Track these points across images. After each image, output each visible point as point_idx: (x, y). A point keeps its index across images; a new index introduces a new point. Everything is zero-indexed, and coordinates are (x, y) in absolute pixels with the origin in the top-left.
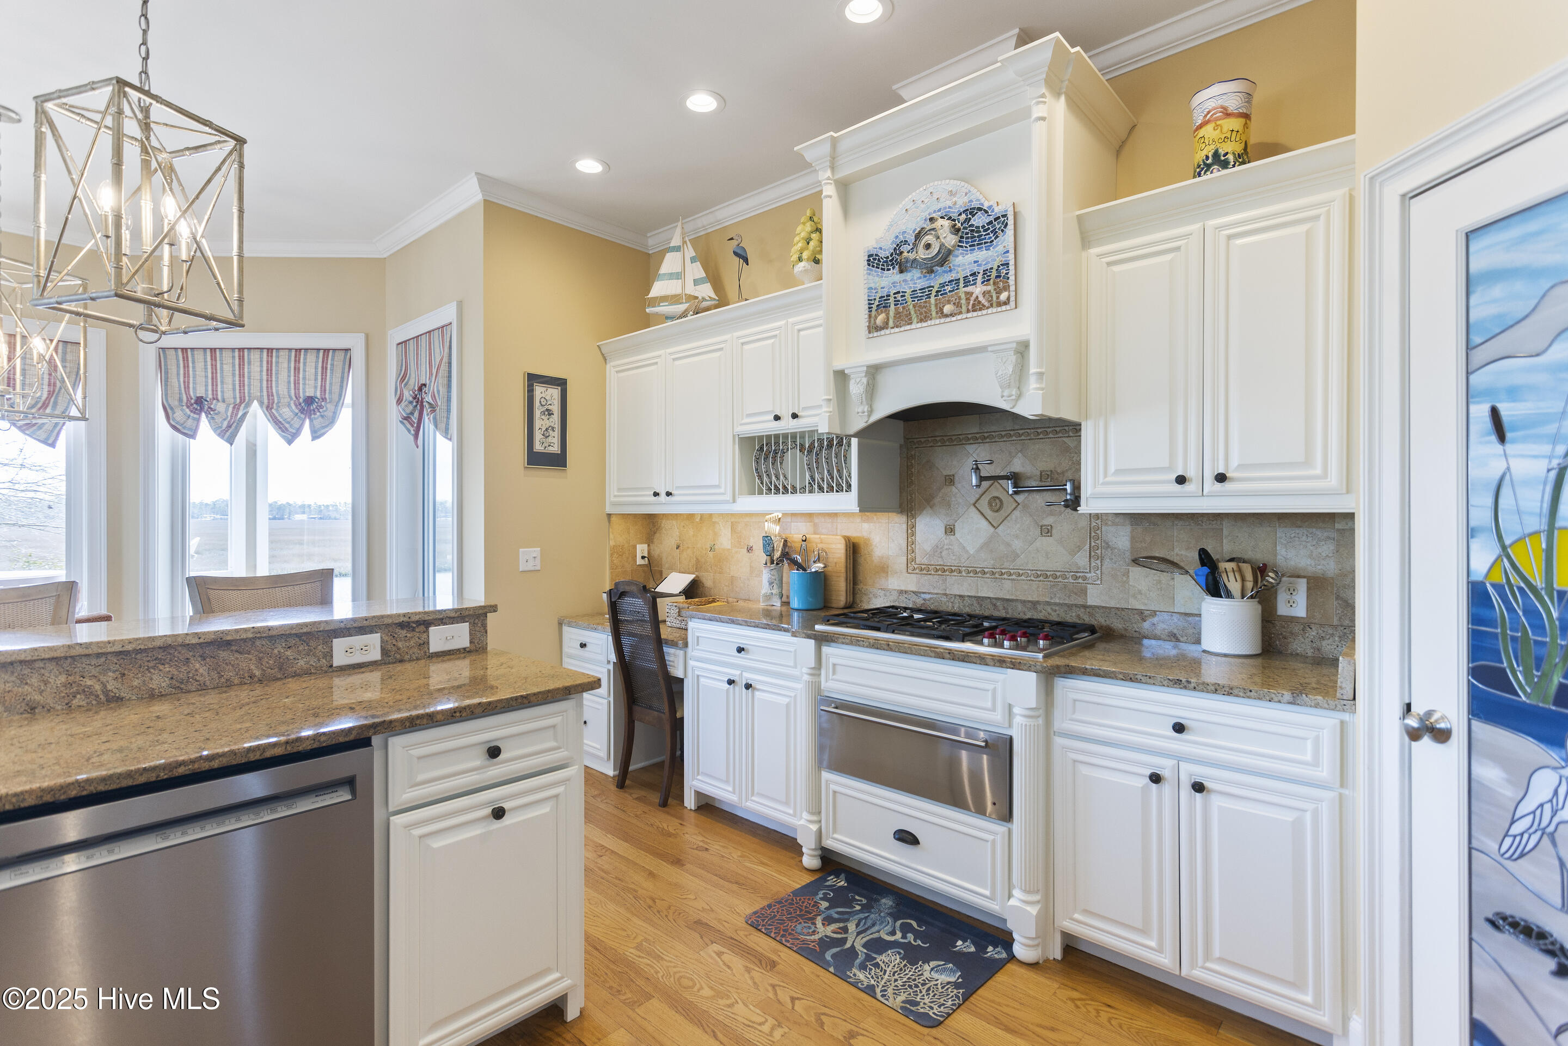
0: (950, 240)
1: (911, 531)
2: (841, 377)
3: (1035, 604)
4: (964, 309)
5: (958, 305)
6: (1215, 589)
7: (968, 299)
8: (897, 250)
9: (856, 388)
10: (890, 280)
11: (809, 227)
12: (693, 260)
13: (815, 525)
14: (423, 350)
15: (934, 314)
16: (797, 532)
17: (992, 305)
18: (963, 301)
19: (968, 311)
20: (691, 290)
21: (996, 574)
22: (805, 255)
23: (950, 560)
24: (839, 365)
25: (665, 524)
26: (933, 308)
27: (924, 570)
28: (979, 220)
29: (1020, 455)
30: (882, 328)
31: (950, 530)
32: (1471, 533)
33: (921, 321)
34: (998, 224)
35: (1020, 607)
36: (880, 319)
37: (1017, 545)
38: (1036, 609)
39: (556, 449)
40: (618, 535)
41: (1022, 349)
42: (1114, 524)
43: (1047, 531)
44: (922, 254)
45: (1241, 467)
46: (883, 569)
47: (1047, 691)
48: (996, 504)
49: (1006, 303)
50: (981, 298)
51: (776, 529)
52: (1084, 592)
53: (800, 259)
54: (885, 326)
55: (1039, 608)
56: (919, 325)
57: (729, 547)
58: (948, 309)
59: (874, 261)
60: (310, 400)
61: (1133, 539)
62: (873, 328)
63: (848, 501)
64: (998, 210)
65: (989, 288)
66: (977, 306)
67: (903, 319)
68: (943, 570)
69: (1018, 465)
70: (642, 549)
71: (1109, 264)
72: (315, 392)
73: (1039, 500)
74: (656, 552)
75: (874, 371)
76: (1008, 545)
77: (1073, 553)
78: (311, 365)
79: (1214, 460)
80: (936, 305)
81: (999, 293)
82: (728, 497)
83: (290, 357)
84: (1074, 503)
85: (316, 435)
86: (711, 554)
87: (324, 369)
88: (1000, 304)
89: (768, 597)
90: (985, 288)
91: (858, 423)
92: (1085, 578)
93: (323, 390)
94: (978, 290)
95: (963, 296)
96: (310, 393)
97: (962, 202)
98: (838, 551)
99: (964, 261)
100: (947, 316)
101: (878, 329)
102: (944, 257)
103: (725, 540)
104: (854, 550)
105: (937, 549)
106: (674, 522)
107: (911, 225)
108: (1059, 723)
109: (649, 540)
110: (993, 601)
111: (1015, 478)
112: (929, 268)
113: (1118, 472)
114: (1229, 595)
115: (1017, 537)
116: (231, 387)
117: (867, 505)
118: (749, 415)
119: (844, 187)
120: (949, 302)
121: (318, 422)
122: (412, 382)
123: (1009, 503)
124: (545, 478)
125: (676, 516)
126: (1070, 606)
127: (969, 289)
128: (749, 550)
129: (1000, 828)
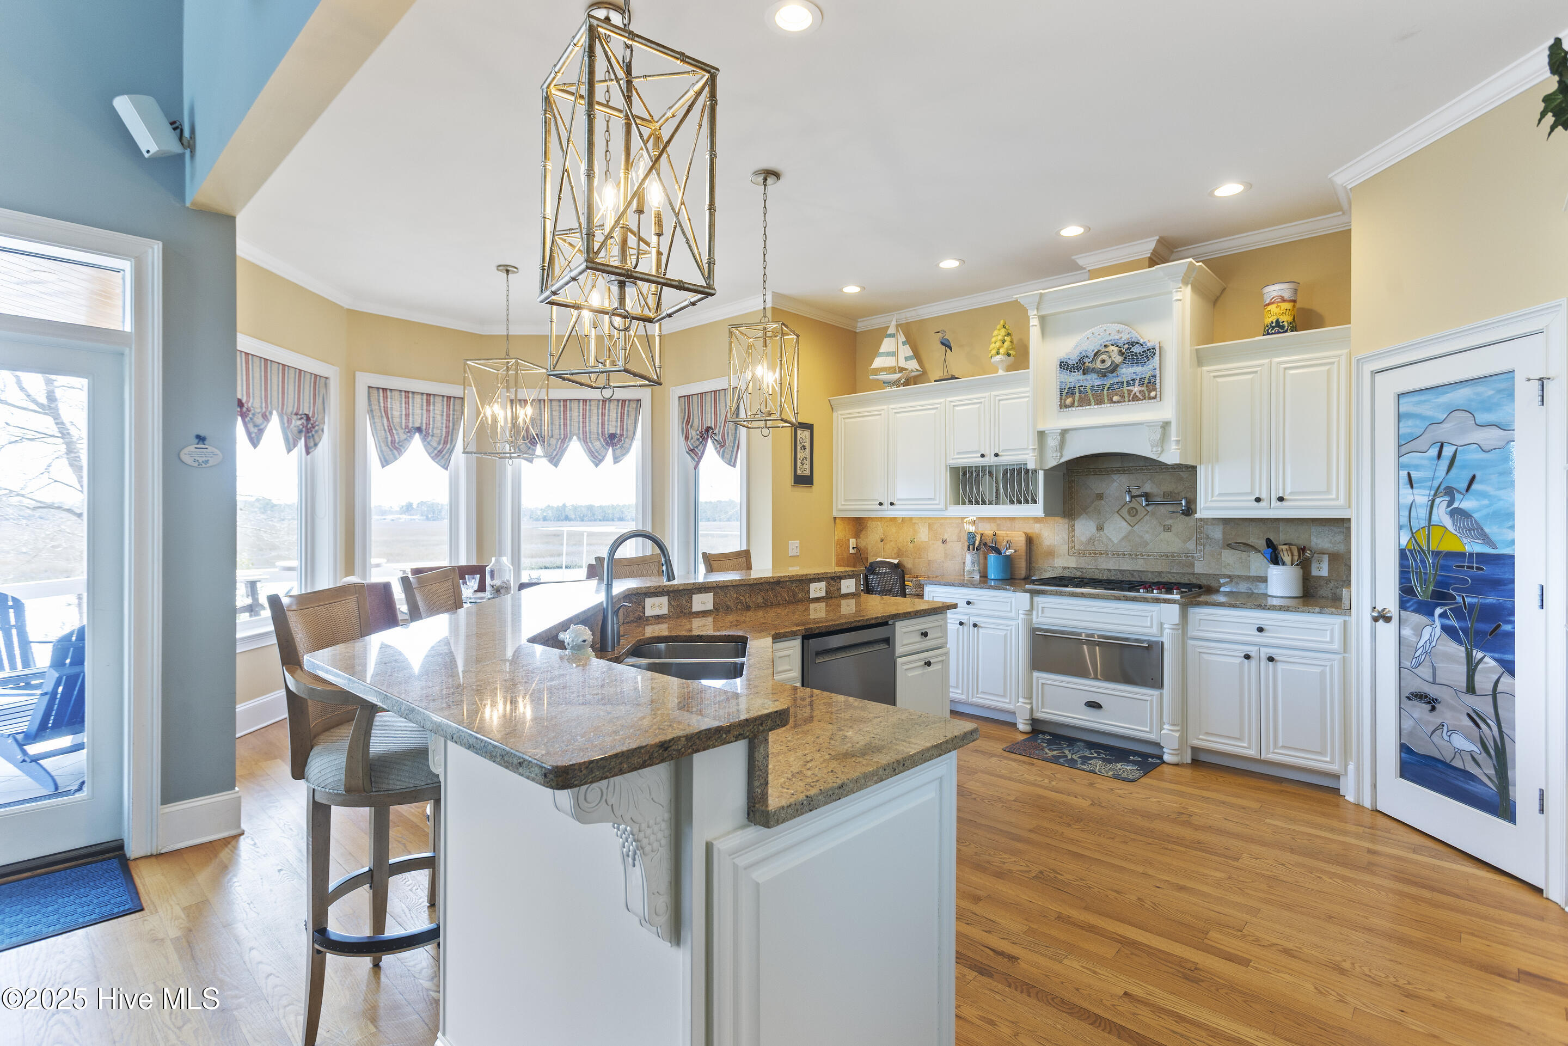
0: (1118, 359)
1: (1072, 529)
2: (1041, 435)
3: (1160, 573)
4: (1126, 399)
5: (1123, 397)
6: (1275, 560)
7: (1129, 394)
8: (1081, 360)
9: (1052, 442)
10: (1075, 378)
11: (1003, 332)
12: (904, 344)
13: (998, 525)
14: (708, 405)
15: (1106, 401)
16: (988, 530)
17: (1145, 399)
18: (1126, 395)
19: (1129, 401)
20: (902, 364)
21: (1132, 556)
22: (1002, 351)
23: (1100, 547)
24: (1041, 428)
25: (870, 524)
26: (1105, 397)
27: (1081, 554)
28: (1136, 349)
29: (1149, 481)
30: (1070, 407)
31: (1100, 528)
32: (1400, 527)
33: (1097, 404)
34: (1150, 353)
35: (1150, 575)
36: (1069, 401)
37: (1147, 537)
38: (1160, 576)
39: (807, 473)
40: (841, 532)
41: (1166, 425)
42: (1212, 524)
43: (1168, 529)
44: (1099, 365)
45: (1291, 493)
46: (1051, 553)
47: (1184, 616)
48: (1133, 512)
49: (1155, 398)
50: (1138, 394)
51: (972, 529)
52: (1193, 565)
53: (998, 353)
54: (1072, 405)
55: (1163, 575)
56: (1096, 406)
57: (927, 540)
58: (1115, 398)
59: (1064, 365)
60: (612, 436)
61: (1224, 533)
62: (1063, 406)
63: (1037, 510)
64: (1149, 345)
65: (1143, 389)
66: (1135, 398)
67: (1084, 402)
68: (1095, 554)
69: (1147, 488)
70: (852, 542)
71: (1215, 377)
72: (616, 430)
73: (1162, 509)
74: (862, 544)
75: (1064, 433)
76: (1142, 537)
77: (1185, 542)
78: (613, 410)
79: (1277, 489)
80: (1108, 396)
81: (1150, 392)
82: (942, 506)
83: (598, 405)
84: (1189, 511)
85: (616, 460)
86: (911, 545)
87: (622, 414)
88: (1150, 398)
89: (971, 572)
90: (1141, 388)
91: (1051, 463)
92: (1193, 557)
93: (622, 429)
94: (1136, 389)
95: (1126, 392)
96: (612, 431)
97: (1125, 337)
98: (1020, 541)
99: (1127, 372)
100: (1115, 402)
101: (1066, 407)
102: (1114, 368)
103: (923, 535)
104: (1030, 541)
105: (1091, 540)
106: (879, 523)
107: (1090, 347)
108: (1191, 633)
109: (857, 535)
110: (1131, 572)
111: (1147, 496)
112: (1103, 374)
113: (1220, 495)
114: (1284, 564)
115: (1147, 532)
116: (558, 426)
117: (1049, 512)
118: (958, 453)
119: (1043, 319)
120: (1116, 395)
121: (618, 452)
122: (696, 424)
123: (1142, 512)
124: (802, 493)
125: (881, 519)
126: (1184, 574)
127: (1130, 388)
128: (944, 542)
129: (1155, 693)
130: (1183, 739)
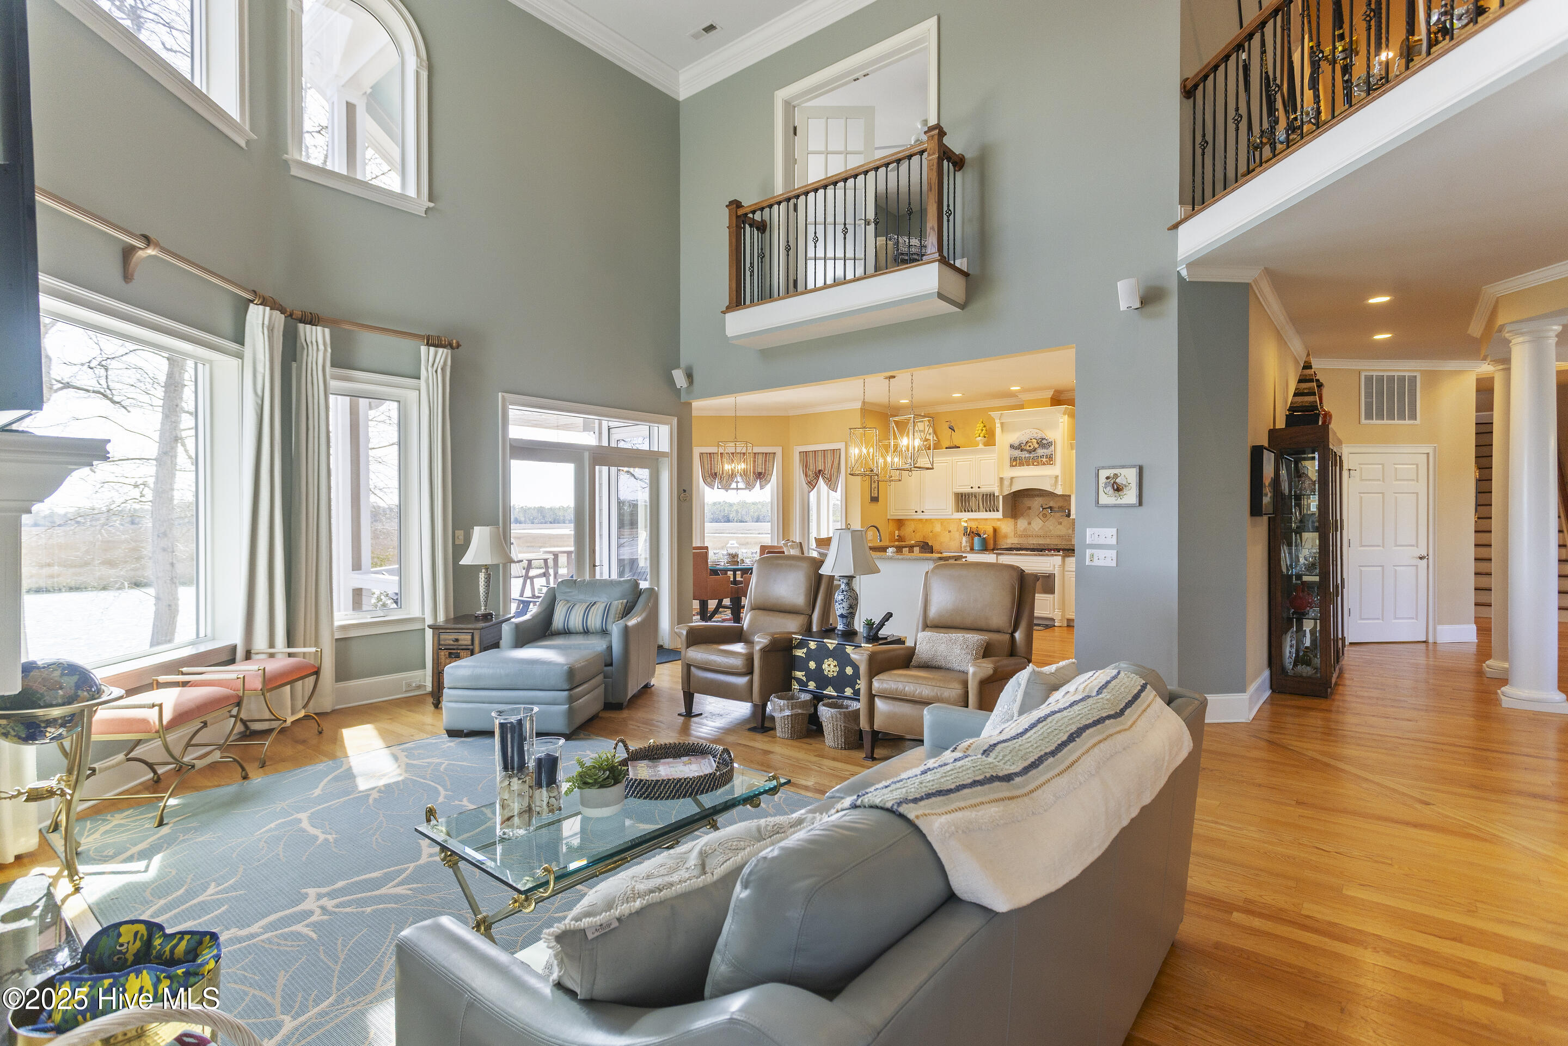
0: (1037, 446)
1: (1016, 524)
2: (1001, 479)
3: (1057, 545)
4: (1040, 464)
5: (1038, 463)
7: (1041, 462)
8: (1020, 445)
9: (1006, 483)
10: (1017, 453)
11: (982, 425)
13: (979, 523)
14: (820, 458)
16: (974, 525)
17: (1048, 464)
21: (1045, 537)
22: (981, 435)
23: (1029, 533)
24: (1001, 476)
25: (906, 522)
26: (1031, 463)
27: (1020, 536)
28: (1044, 442)
29: (1052, 501)
30: (1014, 466)
31: (1030, 524)
34: (1049, 444)
35: (1049, 544)
36: (1014, 463)
37: (1051, 528)
38: (1054, 545)
39: (876, 495)
40: (892, 527)
41: (1057, 477)
43: (1060, 523)
44: (1028, 448)
46: (1006, 537)
47: (1063, 561)
48: (1045, 516)
49: (1052, 464)
50: (1045, 462)
51: (966, 525)
52: (1071, 541)
53: (979, 436)
54: (1016, 465)
56: (1027, 467)
57: (941, 531)
59: (1012, 446)
60: (760, 474)
62: (1012, 466)
63: (999, 515)
64: (1050, 440)
65: (1047, 460)
66: (1044, 464)
67: (1021, 464)
68: (1027, 536)
69: (1052, 504)
70: (897, 533)
72: (762, 470)
73: (1058, 514)
74: (902, 534)
75: (1012, 478)
76: (1048, 528)
77: (1066, 530)
78: (760, 459)
81: (1050, 461)
82: (950, 513)
84: (1069, 515)
85: (762, 487)
86: (932, 532)
87: (766, 461)
88: (1050, 464)
89: (965, 547)
91: (1006, 493)
92: (1071, 537)
93: (765, 470)
94: (1044, 460)
96: (760, 471)
97: (1039, 436)
98: (991, 531)
99: (1041, 452)
100: (1035, 465)
102: (1035, 450)
103: (938, 528)
104: (995, 530)
105: (1025, 530)
106: (912, 522)
107: (1024, 439)
108: (1066, 569)
109: (899, 529)
111: (1051, 508)
112: (1030, 452)
115: (1051, 525)
117: (1005, 516)
118: (960, 487)
119: (1002, 424)
120: (1036, 462)
121: (763, 483)
122: (811, 468)
123: (1049, 516)
124: (874, 506)
125: (913, 520)
127: (1042, 459)
128: (950, 532)
129: (1051, 596)
130: (1063, 615)
